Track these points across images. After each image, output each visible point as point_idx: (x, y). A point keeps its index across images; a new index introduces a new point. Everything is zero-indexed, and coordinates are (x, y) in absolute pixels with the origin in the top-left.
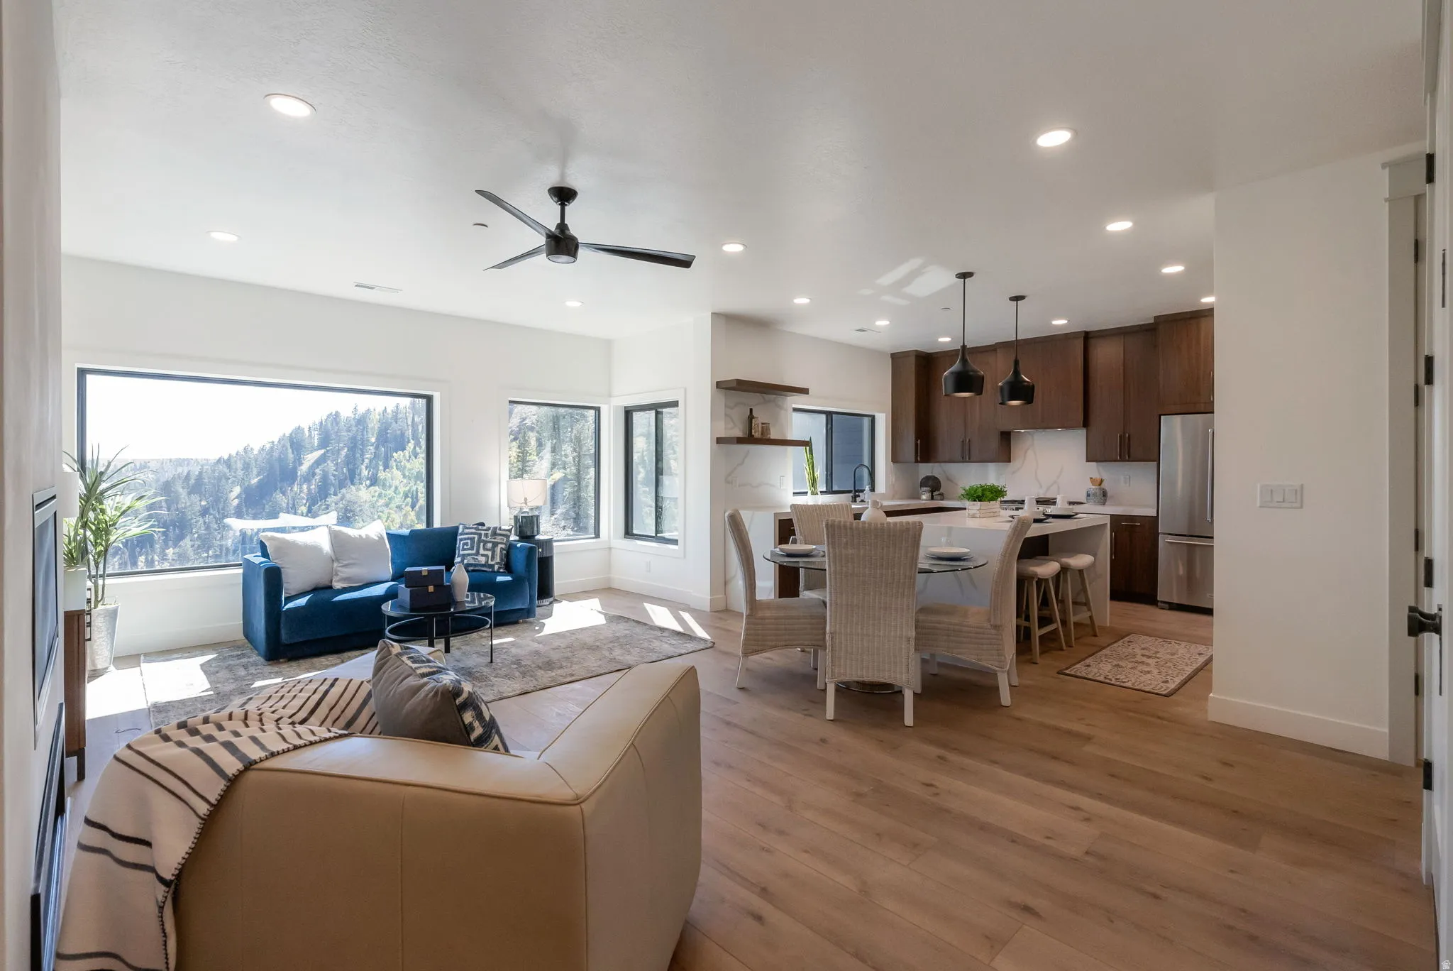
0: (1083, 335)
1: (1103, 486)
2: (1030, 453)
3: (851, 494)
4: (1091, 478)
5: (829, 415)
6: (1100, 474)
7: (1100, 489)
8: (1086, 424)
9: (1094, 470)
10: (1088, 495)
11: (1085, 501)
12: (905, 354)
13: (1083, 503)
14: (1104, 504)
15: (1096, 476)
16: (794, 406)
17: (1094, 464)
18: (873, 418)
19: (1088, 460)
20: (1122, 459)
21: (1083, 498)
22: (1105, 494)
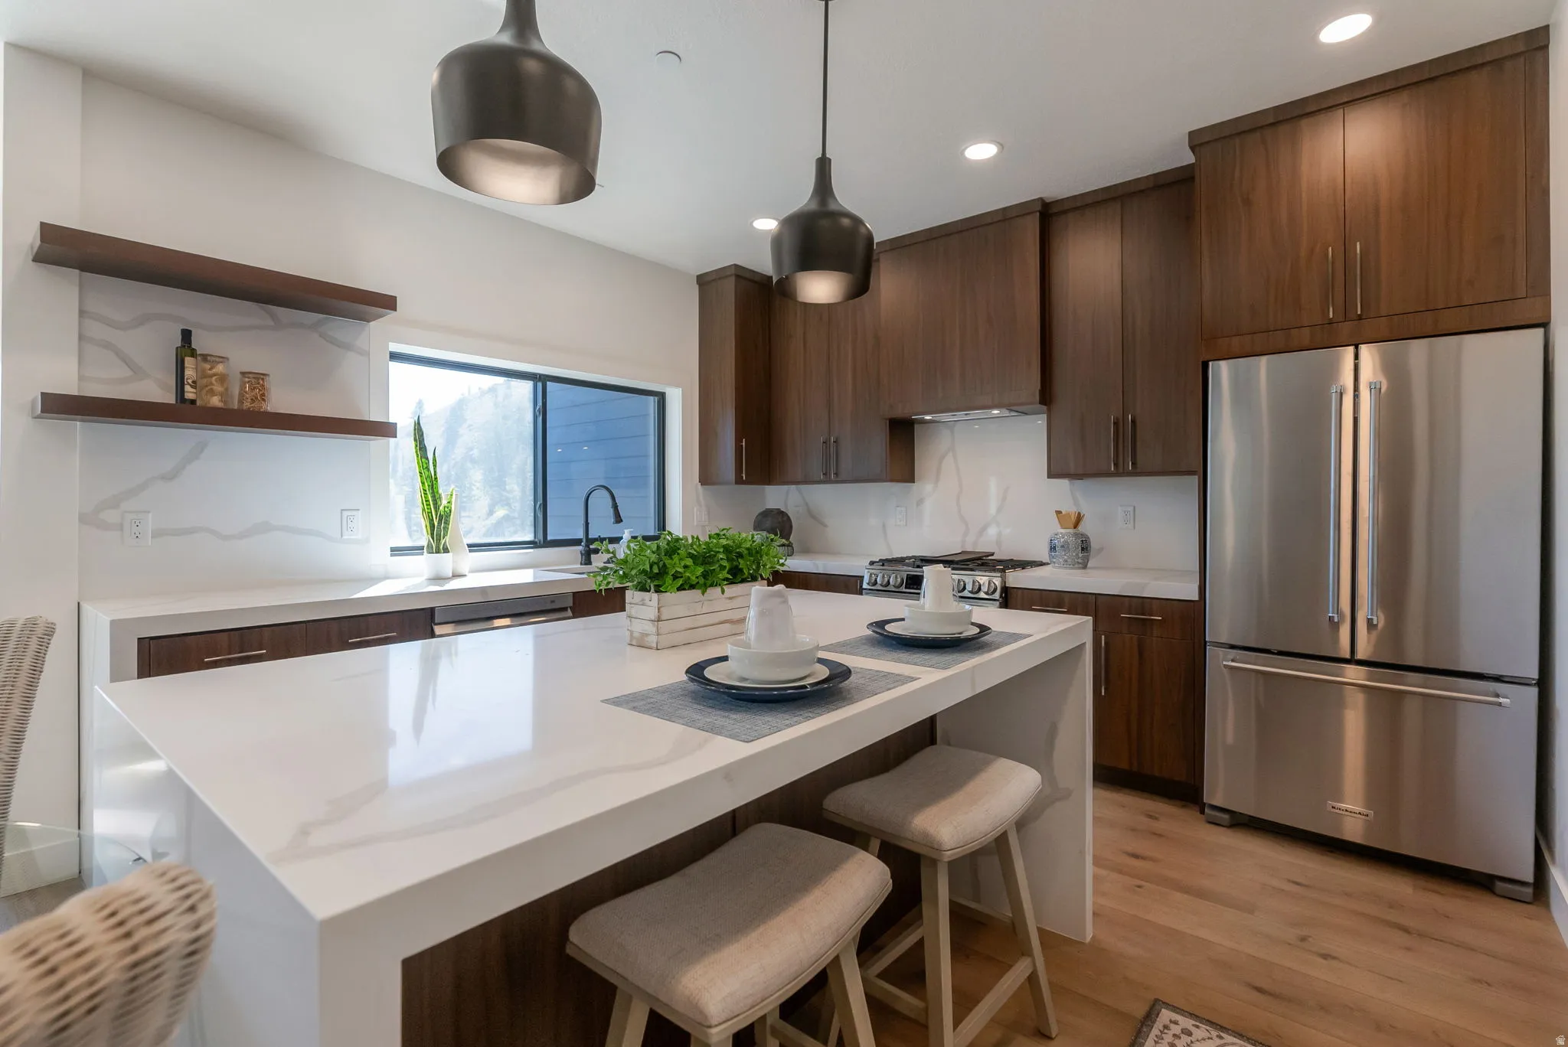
0: (1039, 208)
1: (1081, 528)
2: (949, 461)
3: (580, 548)
4: (1058, 513)
5: (540, 381)
6: (1076, 503)
7: (1076, 535)
8: (1046, 397)
9: (1063, 494)
10: (1053, 548)
11: (1045, 558)
12: (719, 275)
13: (1042, 564)
14: (1085, 567)
15: (1069, 508)
16: (395, 347)
17: (1064, 483)
18: (661, 397)
19: (1051, 475)
20: (1120, 472)
21: (1043, 554)
22: (1085, 546)
